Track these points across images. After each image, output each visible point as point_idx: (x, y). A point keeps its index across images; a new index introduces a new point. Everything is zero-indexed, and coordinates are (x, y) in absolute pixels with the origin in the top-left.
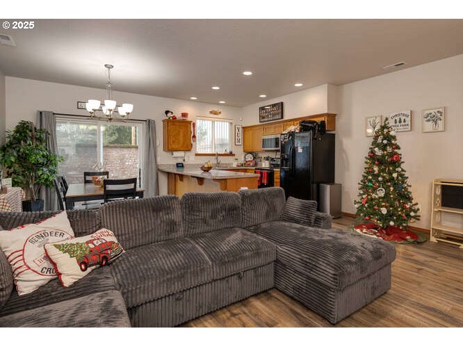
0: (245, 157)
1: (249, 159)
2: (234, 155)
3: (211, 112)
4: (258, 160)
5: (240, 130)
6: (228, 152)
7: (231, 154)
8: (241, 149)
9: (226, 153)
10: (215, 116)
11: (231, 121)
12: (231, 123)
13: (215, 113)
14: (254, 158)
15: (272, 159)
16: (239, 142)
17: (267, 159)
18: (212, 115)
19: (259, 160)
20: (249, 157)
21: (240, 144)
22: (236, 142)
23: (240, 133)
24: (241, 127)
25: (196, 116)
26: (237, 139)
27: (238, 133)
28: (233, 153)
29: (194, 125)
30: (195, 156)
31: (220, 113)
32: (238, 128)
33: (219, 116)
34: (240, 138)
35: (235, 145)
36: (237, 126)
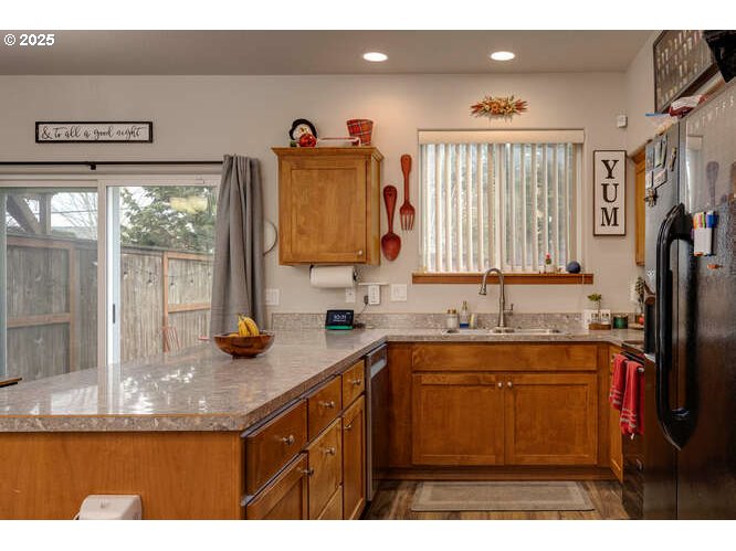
2: (589, 279)
3: (478, 108)
5: (619, 171)
6: (561, 266)
7: (576, 274)
9: (549, 269)
10: (500, 122)
11: (577, 137)
12: (578, 147)
13: (498, 111)
16: (610, 222)
18: (485, 121)
21: (619, 230)
22: (599, 221)
23: (616, 185)
24: (621, 157)
25: (419, 130)
26: (604, 209)
27: (605, 186)
28: (586, 270)
29: (406, 163)
30: (414, 282)
31: (520, 107)
32: (606, 162)
33: (517, 120)
34: (620, 203)
35: (595, 235)
36: (600, 157)
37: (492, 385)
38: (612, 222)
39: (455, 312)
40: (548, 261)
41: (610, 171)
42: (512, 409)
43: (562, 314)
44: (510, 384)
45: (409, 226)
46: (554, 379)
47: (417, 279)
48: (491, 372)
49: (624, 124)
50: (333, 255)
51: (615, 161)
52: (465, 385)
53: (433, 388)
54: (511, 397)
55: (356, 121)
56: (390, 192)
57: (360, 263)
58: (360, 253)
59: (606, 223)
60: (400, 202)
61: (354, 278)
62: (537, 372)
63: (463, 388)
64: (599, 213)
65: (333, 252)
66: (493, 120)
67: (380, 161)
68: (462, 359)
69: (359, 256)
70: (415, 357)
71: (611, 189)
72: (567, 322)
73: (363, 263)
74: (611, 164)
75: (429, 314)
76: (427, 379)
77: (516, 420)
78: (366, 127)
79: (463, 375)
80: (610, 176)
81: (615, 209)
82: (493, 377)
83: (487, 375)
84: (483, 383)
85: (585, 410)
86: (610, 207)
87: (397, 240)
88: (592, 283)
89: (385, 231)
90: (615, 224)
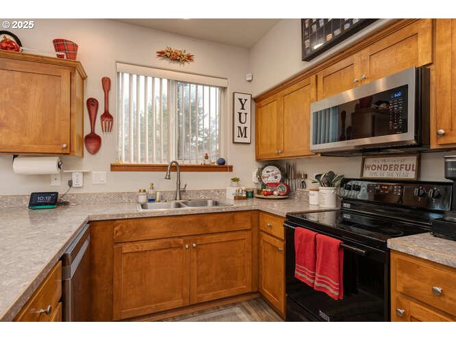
0: (259, 174)
1: (271, 180)
2: (230, 169)
3: (161, 54)
4: (294, 183)
5: (248, 105)
6: (213, 161)
7: (222, 166)
8: (249, 154)
9: (207, 162)
10: (176, 66)
11: (223, 83)
12: (223, 89)
13: (176, 57)
14: (285, 176)
15: (344, 182)
16: (243, 133)
17: (329, 180)
18: (165, 63)
19: (299, 181)
20: (272, 175)
21: (247, 140)
22: (236, 134)
23: (246, 114)
24: (248, 97)
25: (117, 62)
26: (239, 127)
27: (240, 114)
28: (228, 163)
29: (106, 83)
30: (112, 170)
31: (189, 58)
32: (240, 100)
33: (187, 66)
34: (248, 125)
35: (234, 143)
36: (237, 96)
37: (181, 247)
38: (244, 135)
39: (144, 191)
40: (207, 157)
41: (243, 105)
42: (195, 263)
43: (215, 190)
44: (194, 245)
45: (108, 129)
46: (224, 238)
47: (115, 168)
48: (179, 237)
49: (251, 79)
50: (35, 146)
51: (246, 100)
52: (159, 249)
53: (133, 255)
54: (195, 254)
55: (62, 40)
56: (92, 103)
57: (64, 154)
58: (65, 146)
59: (240, 135)
60: (101, 111)
61: (59, 166)
62: (212, 234)
63: (157, 252)
64: (236, 129)
65: (35, 144)
66: (172, 64)
67: (84, 78)
68: (158, 230)
69: (63, 148)
70: (117, 232)
71: (243, 116)
72: (218, 194)
73: (67, 154)
74: (243, 101)
75: (124, 193)
76: (127, 248)
77: (198, 270)
78: (72, 47)
79: (158, 242)
80: (243, 109)
81: (245, 128)
82: (181, 241)
83: (176, 240)
84: (173, 246)
85: (244, 256)
86: (242, 126)
87: (98, 139)
88: (232, 171)
89: (87, 131)
90: (245, 137)
